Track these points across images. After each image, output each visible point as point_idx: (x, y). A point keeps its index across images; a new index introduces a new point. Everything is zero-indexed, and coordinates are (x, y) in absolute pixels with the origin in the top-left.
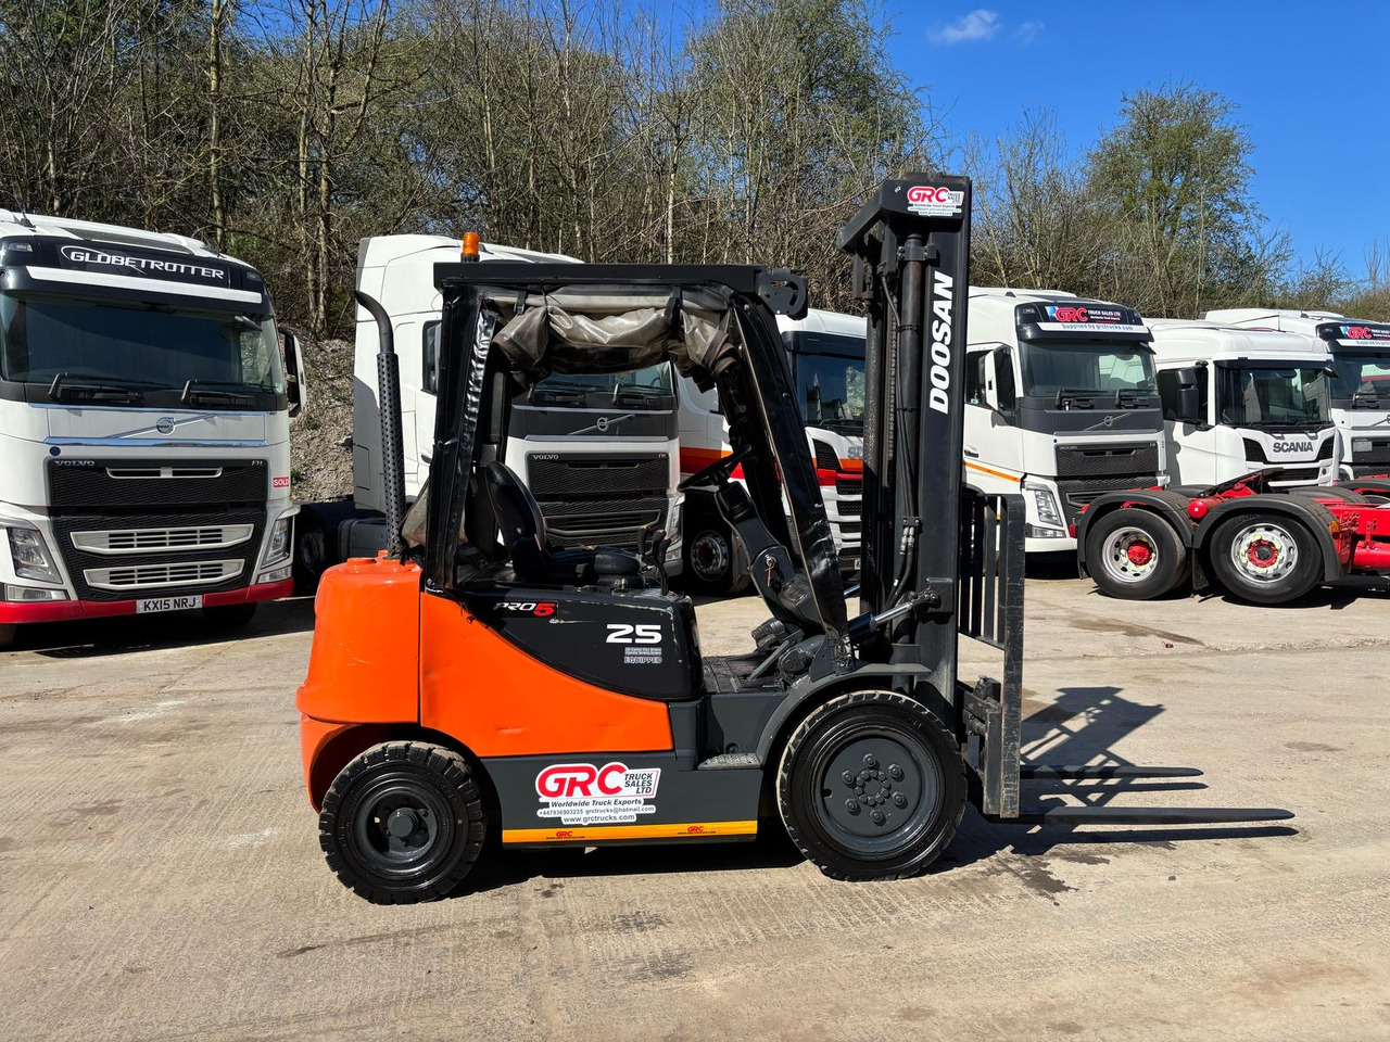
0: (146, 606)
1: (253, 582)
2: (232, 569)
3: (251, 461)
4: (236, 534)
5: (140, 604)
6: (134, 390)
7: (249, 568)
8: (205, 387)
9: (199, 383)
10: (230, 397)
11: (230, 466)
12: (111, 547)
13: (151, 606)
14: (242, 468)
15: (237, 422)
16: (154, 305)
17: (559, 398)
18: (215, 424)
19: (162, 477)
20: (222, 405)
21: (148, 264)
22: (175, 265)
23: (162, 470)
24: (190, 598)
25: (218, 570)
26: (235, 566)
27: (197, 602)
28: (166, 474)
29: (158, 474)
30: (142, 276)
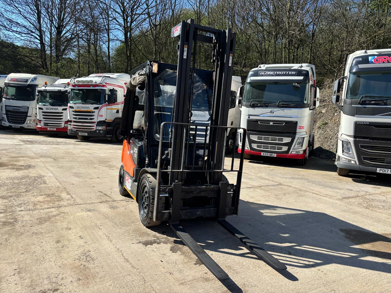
0: (263, 154)
1: (290, 153)
2: (285, 149)
3: (293, 121)
4: (287, 140)
5: (262, 153)
6: (267, 104)
7: (289, 149)
8: (284, 102)
9: (282, 101)
10: (289, 105)
11: (287, 122)
12: (258, 139)
13: (264, 154)
14: (290, 123)
15: (290, 111)
16: (276, 83)
17: (373, 102)
18: (284, 112)
19: (270, 124)
20: (287, 107)
21: (277, 73)
22: (283, 72)
23: (270, 123)
24: (273, 154)
25: (281, 149)
26: (286, 148)
27: (275, 155)
28: (271, 124)
29: (269, 123)
30: (275, 76)
